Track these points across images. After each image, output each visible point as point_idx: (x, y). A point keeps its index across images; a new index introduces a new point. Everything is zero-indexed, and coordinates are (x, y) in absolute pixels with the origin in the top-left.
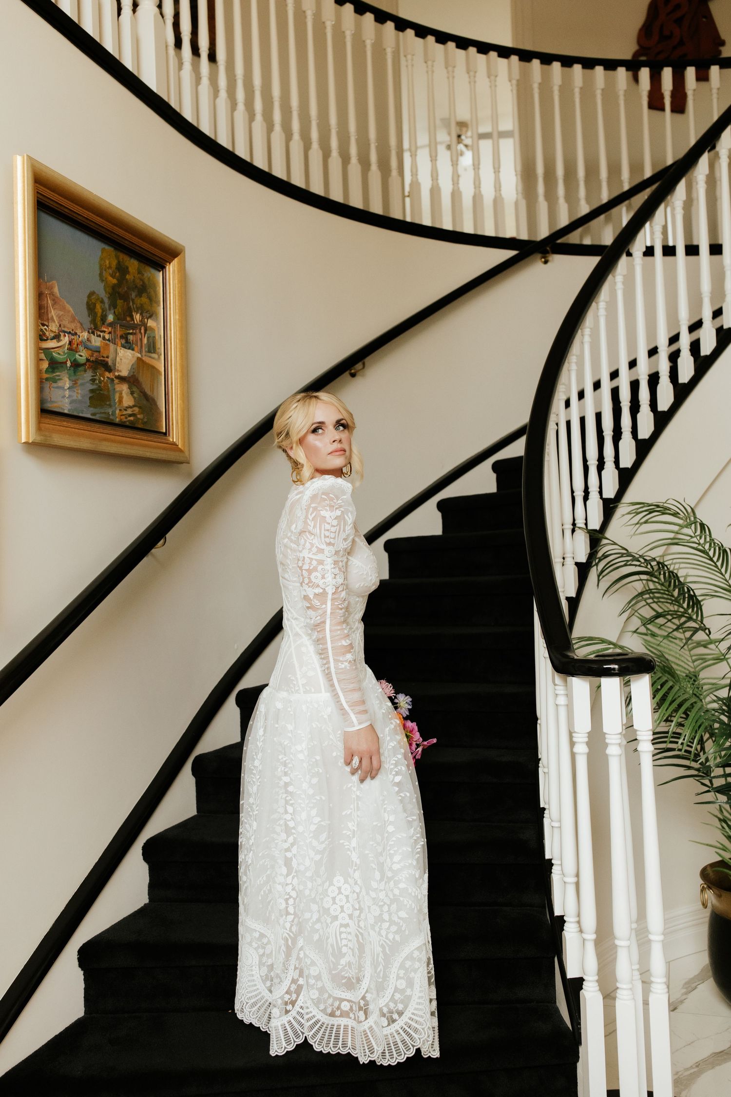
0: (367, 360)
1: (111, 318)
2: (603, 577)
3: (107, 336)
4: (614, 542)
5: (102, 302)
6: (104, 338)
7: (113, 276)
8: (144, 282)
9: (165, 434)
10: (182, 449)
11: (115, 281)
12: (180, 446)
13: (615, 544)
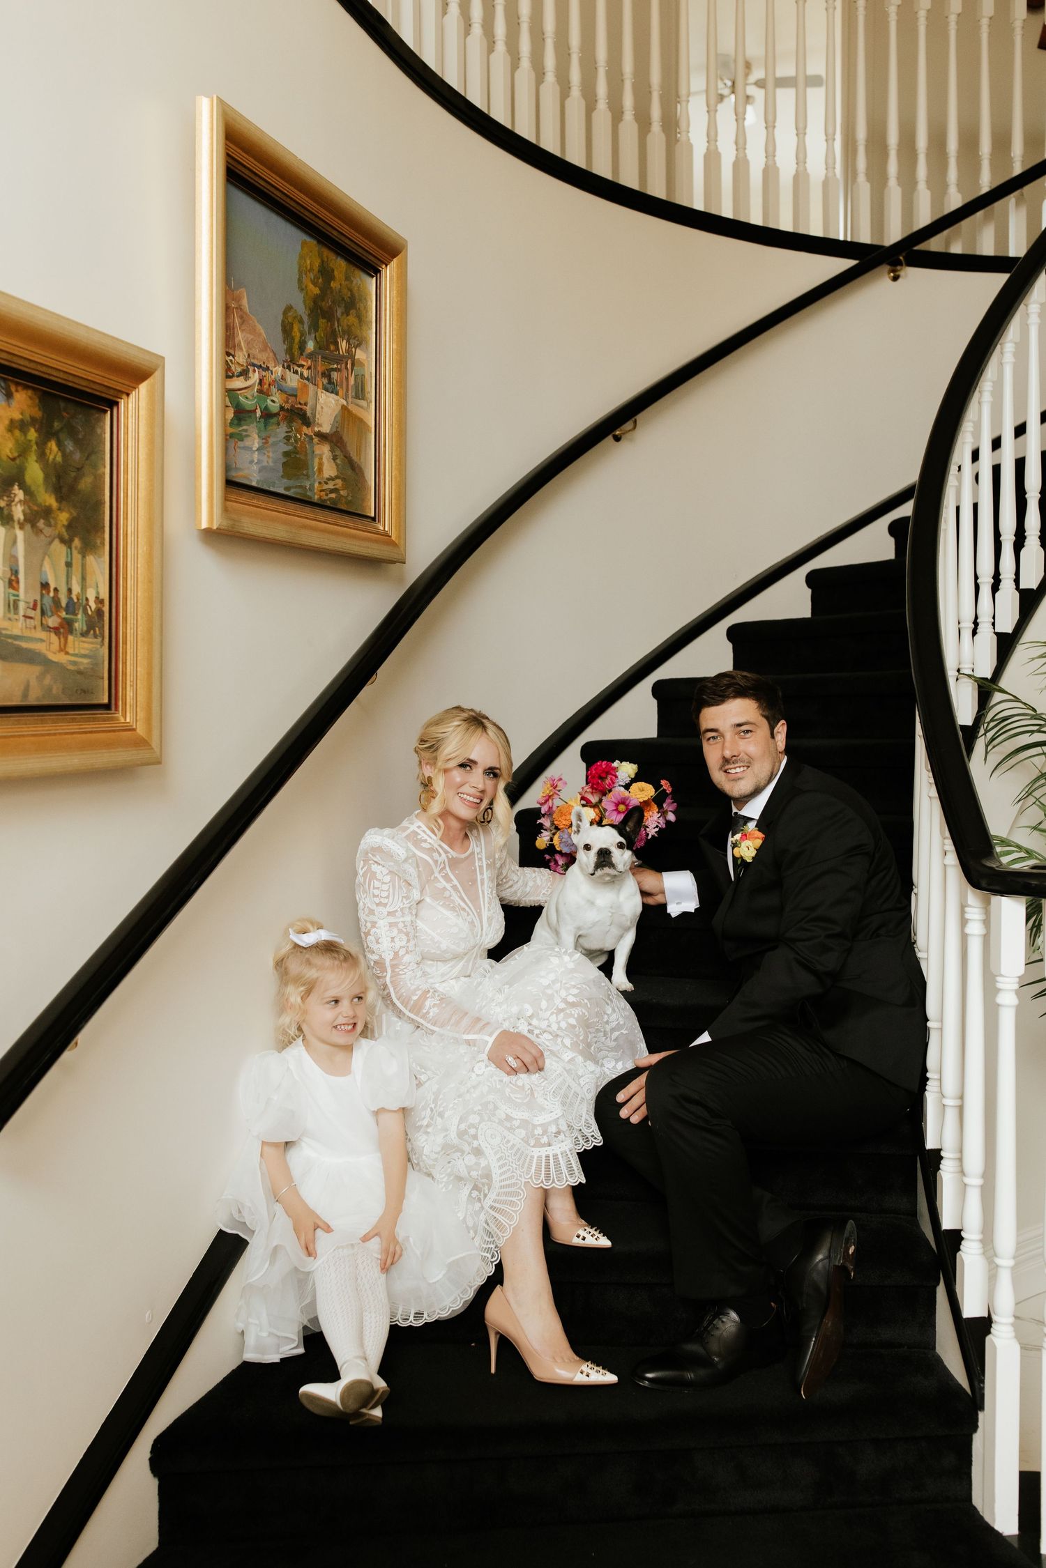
0: (640, 417)
1: (311, 346)
2: (994, 747)
3: (306, 373)
4: (1017, 698)
5: (301, 322)
6: (302, 376)
7: (315, 284)
8: (352, 295)
9: (374, 519)
10: (397, 542)
11: (317, 291)
12: (393, 538)
13: (1017, 699)
